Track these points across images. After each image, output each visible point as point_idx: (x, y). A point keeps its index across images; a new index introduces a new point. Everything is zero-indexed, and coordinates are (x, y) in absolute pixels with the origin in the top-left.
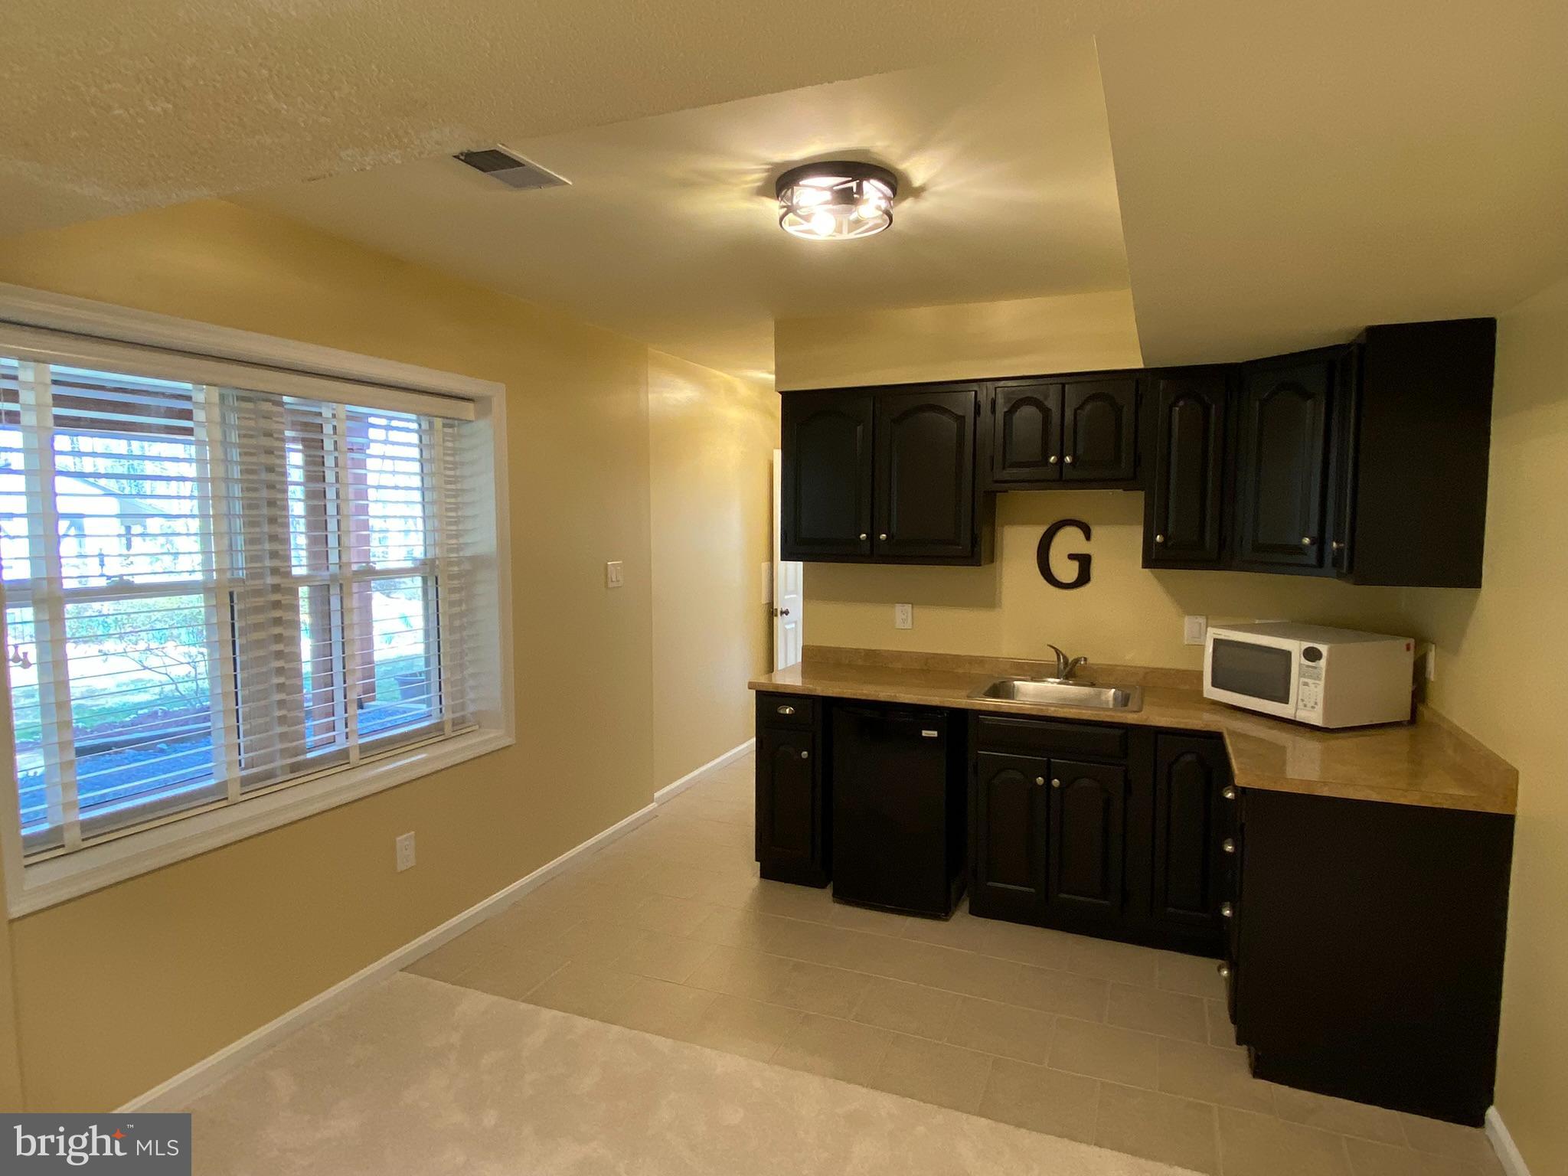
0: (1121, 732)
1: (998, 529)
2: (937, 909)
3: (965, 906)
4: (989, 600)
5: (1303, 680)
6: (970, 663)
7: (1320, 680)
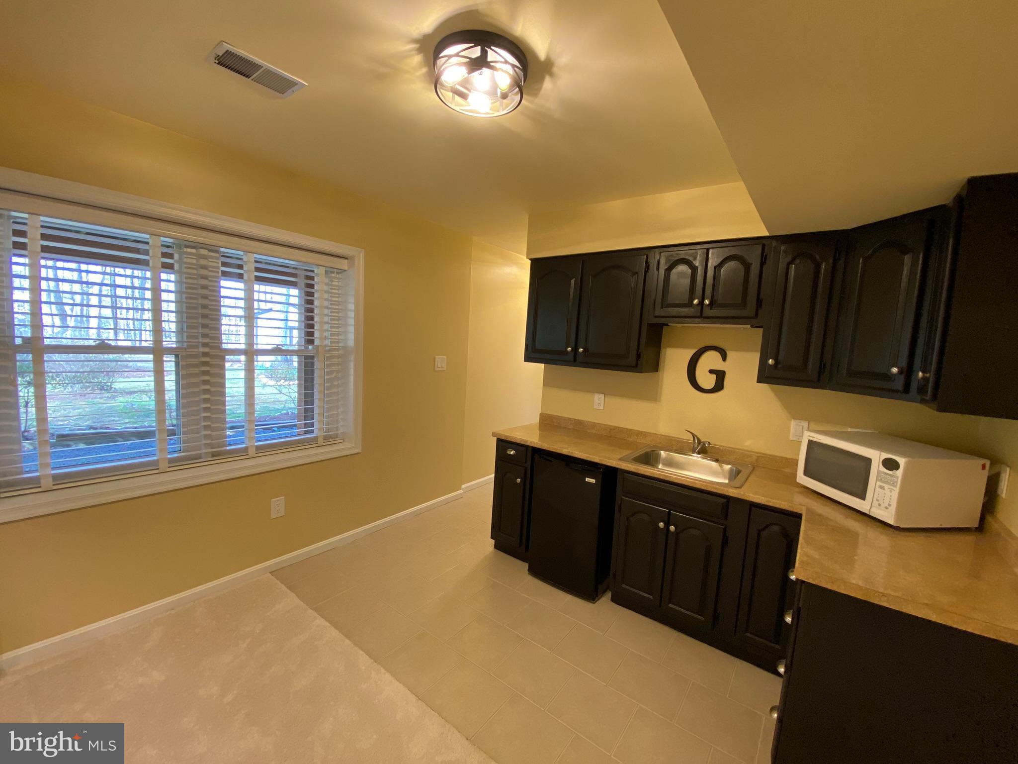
0: (724, 500)
1: (663, 350)
3: (609, 595)
4: (653, 395)
5: (879, 483)
6: (637, 435)
7: (895, 486)
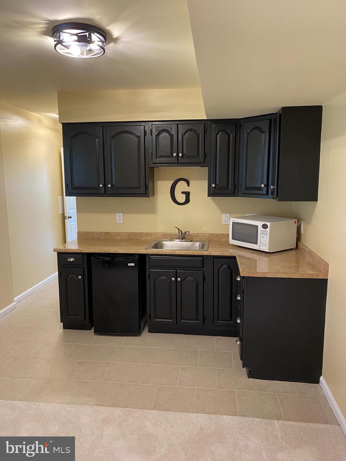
0: (202, 258)
1: (155, 182)
2: (137, 332)
3: (147, 329)
4: (153, 210)
5: (262, 236)
6: (147, 236)
7: (267, 235)
